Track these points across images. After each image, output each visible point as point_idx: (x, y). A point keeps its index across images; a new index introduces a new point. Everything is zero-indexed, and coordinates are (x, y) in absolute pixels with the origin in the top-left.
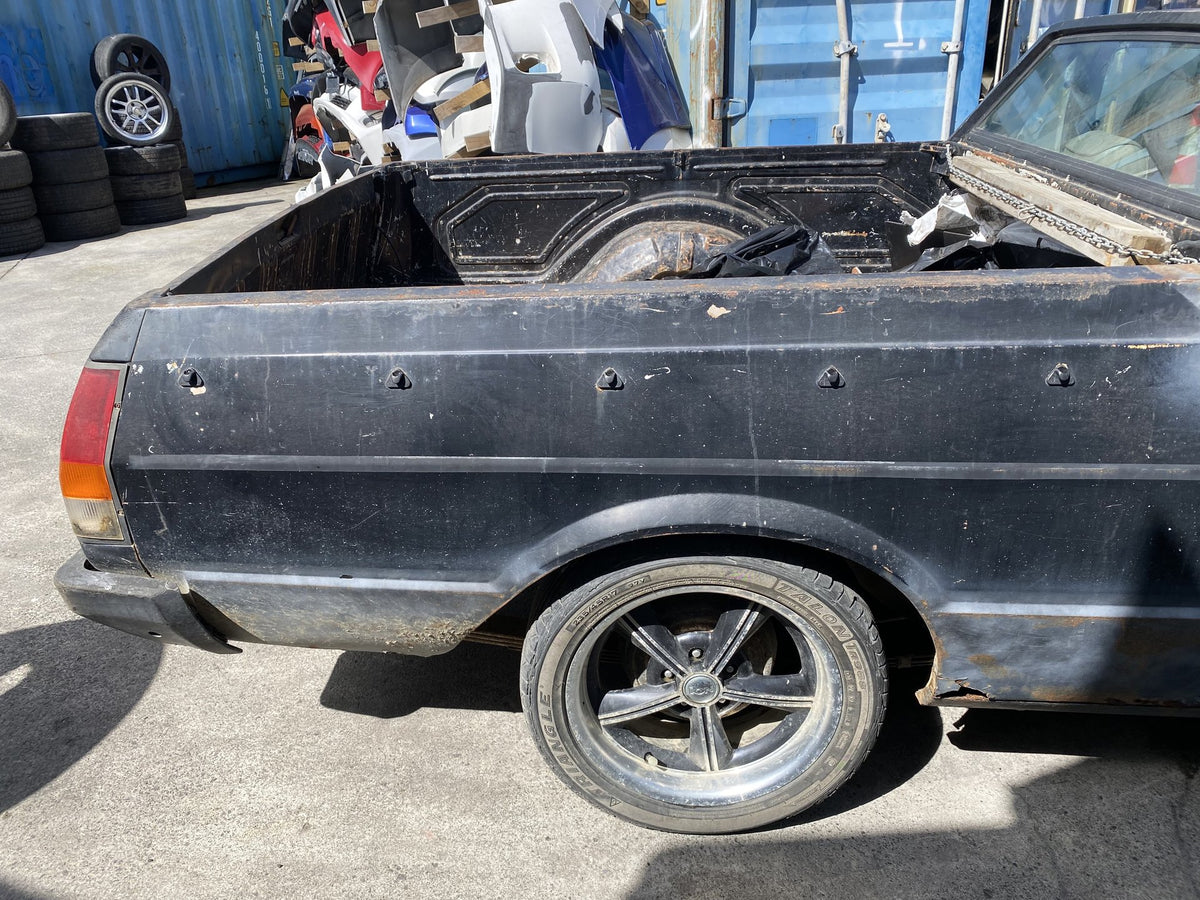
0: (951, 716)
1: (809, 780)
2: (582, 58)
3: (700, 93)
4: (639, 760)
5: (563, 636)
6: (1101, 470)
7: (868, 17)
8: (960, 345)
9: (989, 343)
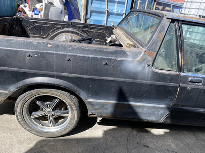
0: (99, 119)
1: (67, 128)
2: (61, 4)
3: (82, 13)
4: (38, 124)
5: (21, 102)
6: (111, 79)
7: (111, 5)
8: (90, 56)
9: (95, 56)
